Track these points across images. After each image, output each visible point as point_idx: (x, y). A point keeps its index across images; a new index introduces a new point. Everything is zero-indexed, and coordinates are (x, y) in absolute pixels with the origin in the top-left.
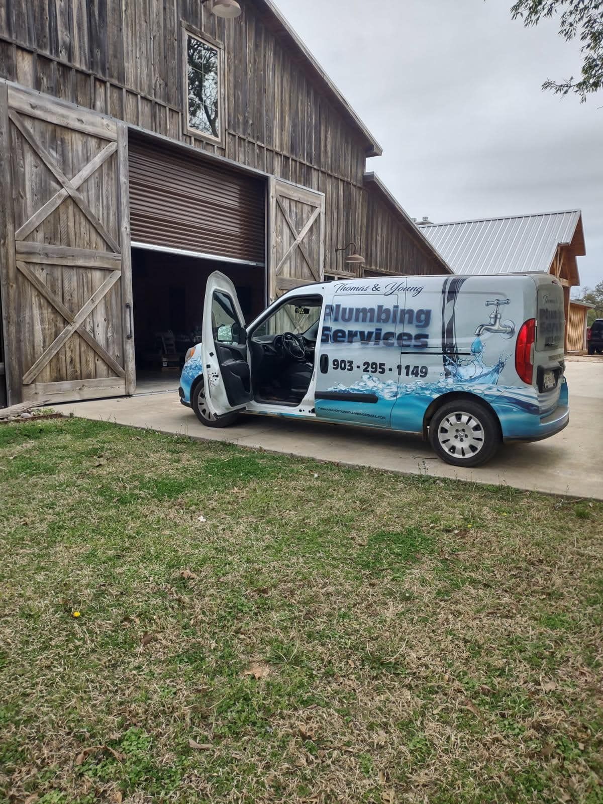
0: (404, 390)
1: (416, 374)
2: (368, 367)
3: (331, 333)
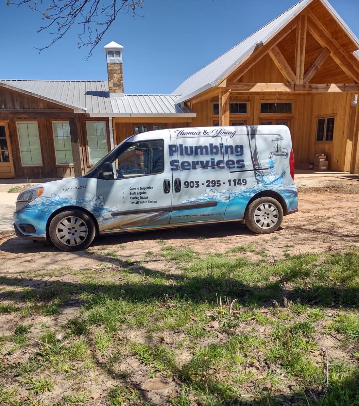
1: (241, 184)
2: (209, 183)
3: (180, 164)
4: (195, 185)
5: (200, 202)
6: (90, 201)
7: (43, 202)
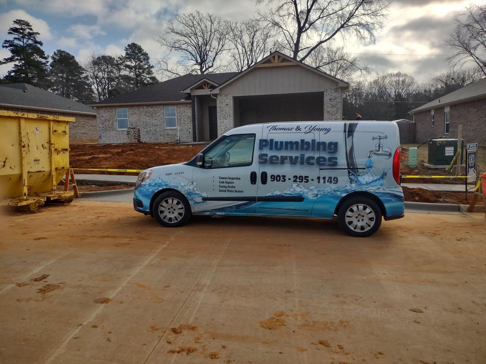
0: (322, 192)
1: (331, 182)
2: (297, 179)
3: (268, 158)
4: (281, 179)
5: (285, 196)
6: (185, 186)
7: (150, 183)
